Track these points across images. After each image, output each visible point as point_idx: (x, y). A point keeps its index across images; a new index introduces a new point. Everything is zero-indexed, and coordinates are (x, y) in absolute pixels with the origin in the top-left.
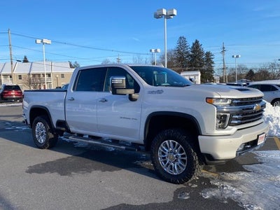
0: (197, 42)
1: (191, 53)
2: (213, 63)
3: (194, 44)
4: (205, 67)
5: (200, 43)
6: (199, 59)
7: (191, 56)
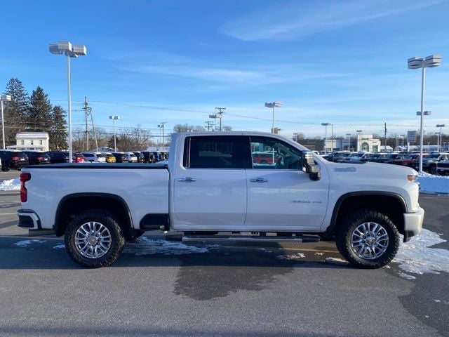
0: (39, 90)
1: (31, 106)
2: (65, 122)
3: (34, 93)
4: (53, 128)
5: (45, 92)
6: (44, 116)
7: (31, 109)
